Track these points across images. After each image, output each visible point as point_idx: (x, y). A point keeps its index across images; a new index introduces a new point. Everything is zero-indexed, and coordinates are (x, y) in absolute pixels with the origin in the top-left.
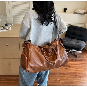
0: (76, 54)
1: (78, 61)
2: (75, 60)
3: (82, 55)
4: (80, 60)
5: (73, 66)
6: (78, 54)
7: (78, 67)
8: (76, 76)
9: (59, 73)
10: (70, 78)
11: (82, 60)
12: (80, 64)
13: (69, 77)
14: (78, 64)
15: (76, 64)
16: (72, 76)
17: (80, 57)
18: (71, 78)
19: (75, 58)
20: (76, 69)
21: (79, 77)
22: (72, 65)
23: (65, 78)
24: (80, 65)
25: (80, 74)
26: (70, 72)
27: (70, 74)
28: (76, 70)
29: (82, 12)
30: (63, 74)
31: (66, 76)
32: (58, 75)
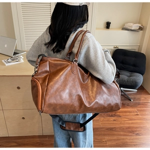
0: (129, 94)
1: (132, 107)
2: (128, 105)
3: (138, 96)
4: (135, 105)
5: (125, 116)
6: (131, 94)
7: (134, 117)
8: (133, 132)
9: (103, 129)
10: (122, 137)
11: (139, 104)
12: (136, 112)
13: (121, 135)
14: (134, 112)
15: (130, 112)
16: (125, 133)
17: (134, 99)
18: (124, 137)
19: (128, 102)
20: (131, 120)
21: (137, 134)
22: (124, 114)
23: (115, 138)
24: (136, 113)
25: (138, 129)
26: (122, 126)
27: (122, 129)
28: (130, 122)
29: (135, 26)
30: (111, 129)
31: (116, 133)
32: (103, 133)
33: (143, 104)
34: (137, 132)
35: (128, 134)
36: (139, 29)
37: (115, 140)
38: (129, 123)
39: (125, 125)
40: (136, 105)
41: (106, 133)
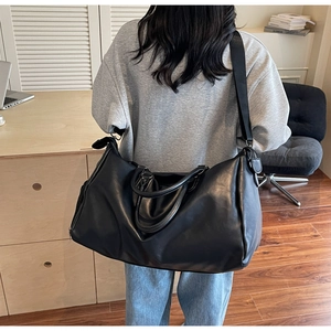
0: (290, 190)
1: (301, 219)
2: (291, 216)
3: (312, 194)
4: (306, 214)
5: (289, 240)
6: (294, 190)
7: (309, 243)
8: (310, 275)
10: (289, 289)
11: (317, 211)
12: (313, 230)
13: (284, 285)
14: (306, 231)
15: (297, 232)
16: (294, 280)
17: (304, 200)
18: (294, 289)
19: (290, 208)
20: (302, 249)
21: (321, 280)
22: (286, 237)
23: (273, 292)
24: (313, 233)
25: (321, 269)
26: (284, 264)
27: (285, 271)
28: (303, 253)
29: (297, 23)
30: (261, 274)
32: (242, 284)
33: (325, 211)
34: (321, 275)
35: (300, 281)
36: (306, 28)
37: (272, 297)
38: (300, 257)
39: (293, 263)
40: (309, 214)
41: (249, 284)
